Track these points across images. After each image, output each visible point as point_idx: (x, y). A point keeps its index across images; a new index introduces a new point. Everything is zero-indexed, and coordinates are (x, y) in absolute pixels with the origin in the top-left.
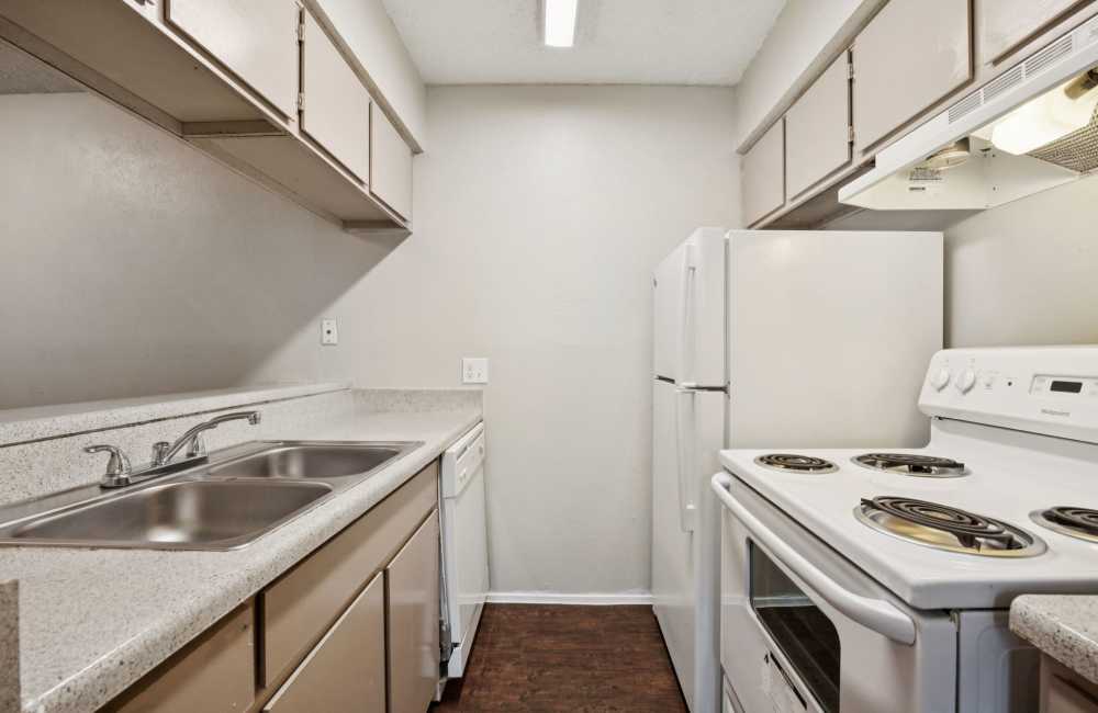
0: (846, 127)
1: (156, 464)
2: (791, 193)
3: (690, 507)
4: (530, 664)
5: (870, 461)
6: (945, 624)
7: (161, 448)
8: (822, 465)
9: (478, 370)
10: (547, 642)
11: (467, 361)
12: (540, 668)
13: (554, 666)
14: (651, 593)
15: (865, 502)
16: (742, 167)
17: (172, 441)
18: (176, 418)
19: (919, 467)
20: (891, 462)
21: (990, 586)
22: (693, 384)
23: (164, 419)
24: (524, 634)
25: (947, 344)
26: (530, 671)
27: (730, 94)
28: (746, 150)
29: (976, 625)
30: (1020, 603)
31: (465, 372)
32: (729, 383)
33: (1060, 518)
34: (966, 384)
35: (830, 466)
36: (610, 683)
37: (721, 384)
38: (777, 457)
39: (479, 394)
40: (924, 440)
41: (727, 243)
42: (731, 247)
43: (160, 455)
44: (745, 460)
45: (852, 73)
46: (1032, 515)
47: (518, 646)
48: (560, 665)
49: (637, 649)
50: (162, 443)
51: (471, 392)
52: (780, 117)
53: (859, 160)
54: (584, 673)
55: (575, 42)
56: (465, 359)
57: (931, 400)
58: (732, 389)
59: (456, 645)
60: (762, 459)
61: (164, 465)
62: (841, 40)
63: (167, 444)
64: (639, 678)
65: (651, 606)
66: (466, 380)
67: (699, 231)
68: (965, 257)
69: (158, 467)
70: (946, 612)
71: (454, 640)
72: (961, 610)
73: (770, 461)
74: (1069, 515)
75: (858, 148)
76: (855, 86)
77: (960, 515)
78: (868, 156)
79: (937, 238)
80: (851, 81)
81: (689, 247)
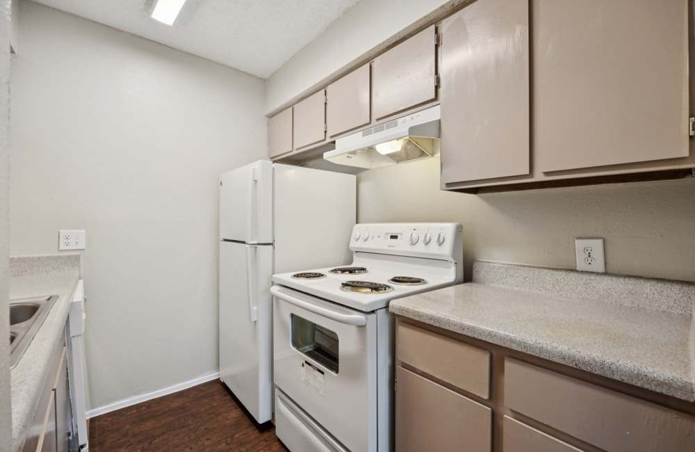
0: (324, 124)
2: (296, 146)
3: (255, 308)
4: (139, 442)
5: (335, 271)
6: (373, 316)
8: (320, 275)
9: (75, 239)
10: (149, 424)
11: (63, 232)
12: (149, 441)
13: (159, 436)
14: (219, 371)
15: (343, 284)
16: (268, 124)
19: (351, 271)
20: (343, 271)
21: (384, 300)
22: (255, 242)
24: (128, 427)
25: (357, 222)
26: (141, 446)
27: (263, 84)
28: (271, 116)
29: (381, 313)
30: (392, 303)
31: (62, 240)
32: (274, 241)
33: (396, 280)
34: (365, 238)
35: (323, 275)
36: (202, 428)
37: (271, 242)
38: (301, 274)
39: (77, 258)
40: (351, 262)
41: (273, 169)
42: (275, 171)
44: (287, 278)
45: (326, 100)
46: (389, 281)
47: (126, 435)
48: (163, 433)
49: (215, 404)
51: (69, 257)
52: (291, 105)
53: (328, 140)
54: (183, 430)
55: (174, 24)
56: (61, 231)
57: (354, 245)
58: (276, 244)
59: (82, 447)
60: (295, 276)
62: (322, 84)
64: (220, 418)
65: (219, 379)
66: (62, 247)
67: (260, 161)
68: (365, 187)
70: (373, 312)
71: (81, 443)
72: (377, 310)
73: (297, 276)
74: (397, 279)
75: (329, 135)
76: (328, 106)
77: (372, 284)
78: (333, 139)
79: (353, 177)
80: (326, 104)
81: (254, 169)
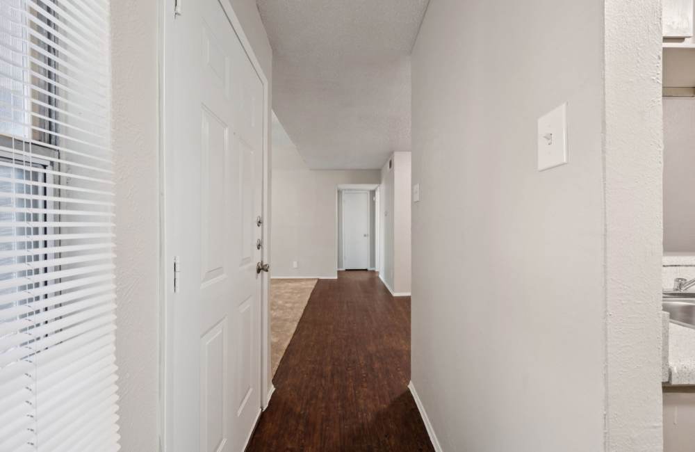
1: (677, 290)
7: (681, 282)
17: (688, 280)
18: (687, 266)
23: (679, 266)
43: (681, 285)
50: (682, 279)
61: (682, 291)
63: (685, 280)
69: (678, 292)
